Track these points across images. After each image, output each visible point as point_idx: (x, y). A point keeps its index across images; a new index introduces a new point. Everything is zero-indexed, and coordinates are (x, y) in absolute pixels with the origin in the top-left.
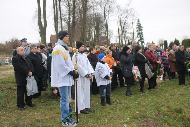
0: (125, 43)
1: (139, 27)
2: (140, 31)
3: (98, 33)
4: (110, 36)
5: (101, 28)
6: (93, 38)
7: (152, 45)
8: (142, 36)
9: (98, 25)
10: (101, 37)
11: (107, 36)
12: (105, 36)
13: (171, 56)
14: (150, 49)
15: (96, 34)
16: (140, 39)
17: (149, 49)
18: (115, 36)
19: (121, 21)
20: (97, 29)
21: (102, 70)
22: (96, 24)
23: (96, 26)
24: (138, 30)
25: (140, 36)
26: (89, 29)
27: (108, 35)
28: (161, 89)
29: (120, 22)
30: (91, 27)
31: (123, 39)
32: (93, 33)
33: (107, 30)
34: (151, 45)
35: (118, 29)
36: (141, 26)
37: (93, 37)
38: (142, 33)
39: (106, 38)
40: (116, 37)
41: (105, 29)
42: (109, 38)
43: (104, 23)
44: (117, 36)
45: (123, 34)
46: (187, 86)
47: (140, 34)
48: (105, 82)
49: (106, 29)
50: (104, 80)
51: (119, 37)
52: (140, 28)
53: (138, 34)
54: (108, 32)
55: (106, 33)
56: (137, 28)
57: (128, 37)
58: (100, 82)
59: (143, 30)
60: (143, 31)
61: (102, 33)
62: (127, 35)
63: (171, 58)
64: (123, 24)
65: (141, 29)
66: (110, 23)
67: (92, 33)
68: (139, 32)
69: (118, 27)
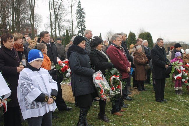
0: (59, 35)
1: (80, 13)
2: (80, 18)
3: (18, 18)
4: (37, 24)
5: (23, 11)
6: (10, 26)
7: (118, 37)
8: (84, 26)
9: (19, 5)
10: (22, 25)
11: (32, 22)
12: (30, 23)
13: (138, 56)
14: (115, 43)
15: (15, 19)
16: (80, 29)
17: (113, 44)
18: (44, 25)
19: (55, 2)
20: (17, 11)
21: (27, 85)
22: (15, 4)
23: (15, 6)
24: (79, 17)
25: (81, 25)
26: (4, 11)
27: (35, 22)
28: (132, 112)
29: (52, 3)
30: (7, 7)
31: (57, 28)
32: (11, 18)
33: (32, 14)
34: (116, 37)
35: (50, 13)
36: (83, 11)
37: (11, 24)
38: (84, 22)
39: (31, 26)
40: (46, 26)
41: (30, 13)
42: (35, 26)
43: (28, 3)
44: (47, 24)
45: (57, 21)
46: (167, 103)
47: (81, 22)
48: (39, 110)
49: (32, 12)
50: (35, 106)
51: (51, 25)
52: (81, 15)
53: (78, 23)
54: (35, 18)
55: (31, 19)
56: (77, 13)
57: (63, 26)
58: (28, 111)
59: (85, 17)
60: (85, 19)
61: (24, 18)
62: (62, 24)
63: (137, 59)
64: (58, 6)
65: (83, 16)
66: (37, 4)
67: (8, 17)
68: (79, 20)
69: (50, 10)
